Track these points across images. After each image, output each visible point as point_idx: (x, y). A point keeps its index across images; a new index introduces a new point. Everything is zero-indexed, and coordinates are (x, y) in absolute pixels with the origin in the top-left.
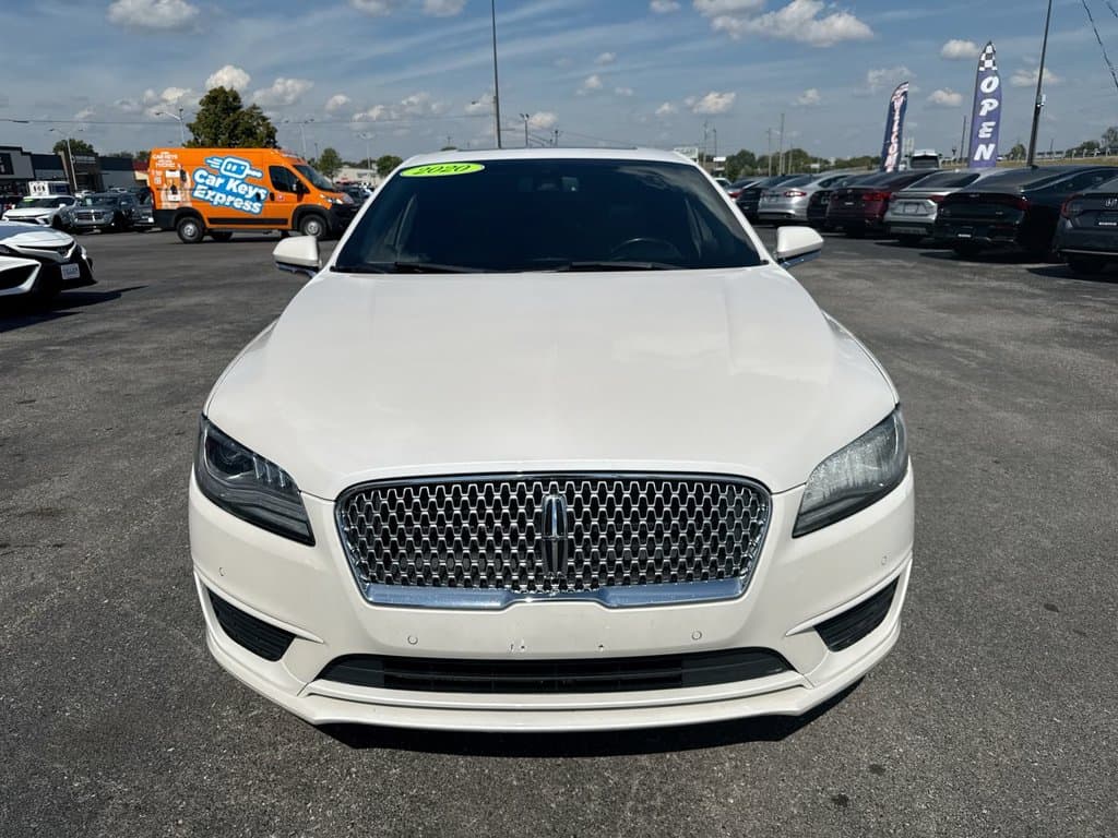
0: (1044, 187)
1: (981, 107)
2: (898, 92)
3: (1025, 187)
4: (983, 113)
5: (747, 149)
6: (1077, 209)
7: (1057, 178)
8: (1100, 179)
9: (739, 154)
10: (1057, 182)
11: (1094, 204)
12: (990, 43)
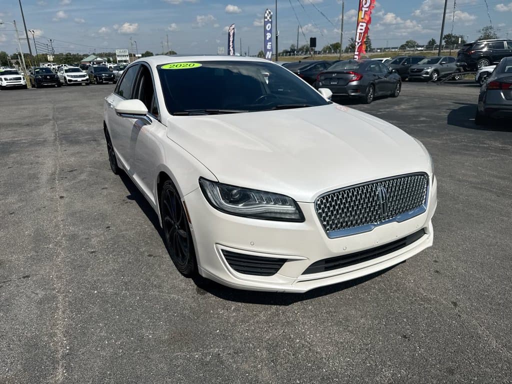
0: (306, 69)
1: (267, 36)
2: (231, 28)
3: (300, 69)
4: (268, 39)
5: (149, 51)
6: (323, 78)
7: (308, 66)
8: (320, 66)
9: (146, 53)
10: (309, 68)
11: (329, 76)
12: (267, 10)
